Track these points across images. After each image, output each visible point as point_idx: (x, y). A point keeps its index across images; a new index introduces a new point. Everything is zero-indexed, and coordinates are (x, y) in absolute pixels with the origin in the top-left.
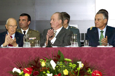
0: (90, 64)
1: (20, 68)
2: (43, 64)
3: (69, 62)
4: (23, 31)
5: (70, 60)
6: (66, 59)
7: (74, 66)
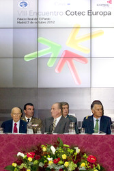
0: (85, 150)
1: (24, 152)
2: (44, 149)
3: (67, 148)
4: (27, 118)
5: (68, 146)
6: (65, 145)
7: (72, 151)
